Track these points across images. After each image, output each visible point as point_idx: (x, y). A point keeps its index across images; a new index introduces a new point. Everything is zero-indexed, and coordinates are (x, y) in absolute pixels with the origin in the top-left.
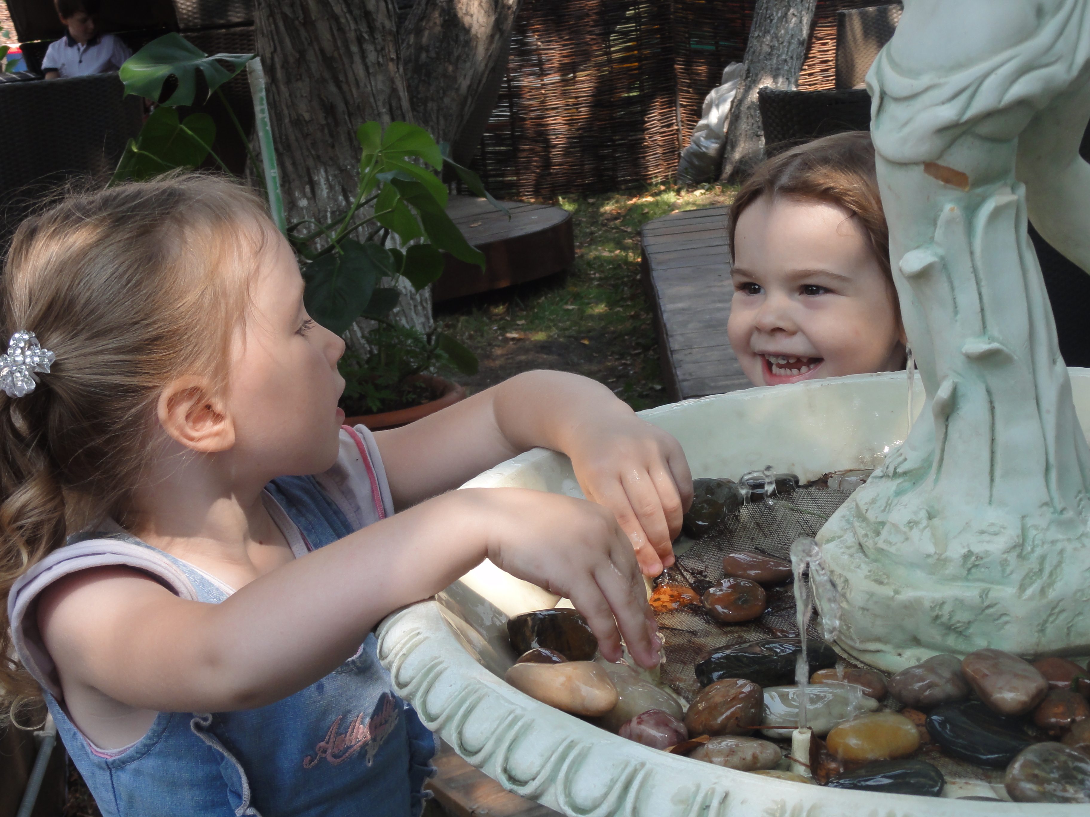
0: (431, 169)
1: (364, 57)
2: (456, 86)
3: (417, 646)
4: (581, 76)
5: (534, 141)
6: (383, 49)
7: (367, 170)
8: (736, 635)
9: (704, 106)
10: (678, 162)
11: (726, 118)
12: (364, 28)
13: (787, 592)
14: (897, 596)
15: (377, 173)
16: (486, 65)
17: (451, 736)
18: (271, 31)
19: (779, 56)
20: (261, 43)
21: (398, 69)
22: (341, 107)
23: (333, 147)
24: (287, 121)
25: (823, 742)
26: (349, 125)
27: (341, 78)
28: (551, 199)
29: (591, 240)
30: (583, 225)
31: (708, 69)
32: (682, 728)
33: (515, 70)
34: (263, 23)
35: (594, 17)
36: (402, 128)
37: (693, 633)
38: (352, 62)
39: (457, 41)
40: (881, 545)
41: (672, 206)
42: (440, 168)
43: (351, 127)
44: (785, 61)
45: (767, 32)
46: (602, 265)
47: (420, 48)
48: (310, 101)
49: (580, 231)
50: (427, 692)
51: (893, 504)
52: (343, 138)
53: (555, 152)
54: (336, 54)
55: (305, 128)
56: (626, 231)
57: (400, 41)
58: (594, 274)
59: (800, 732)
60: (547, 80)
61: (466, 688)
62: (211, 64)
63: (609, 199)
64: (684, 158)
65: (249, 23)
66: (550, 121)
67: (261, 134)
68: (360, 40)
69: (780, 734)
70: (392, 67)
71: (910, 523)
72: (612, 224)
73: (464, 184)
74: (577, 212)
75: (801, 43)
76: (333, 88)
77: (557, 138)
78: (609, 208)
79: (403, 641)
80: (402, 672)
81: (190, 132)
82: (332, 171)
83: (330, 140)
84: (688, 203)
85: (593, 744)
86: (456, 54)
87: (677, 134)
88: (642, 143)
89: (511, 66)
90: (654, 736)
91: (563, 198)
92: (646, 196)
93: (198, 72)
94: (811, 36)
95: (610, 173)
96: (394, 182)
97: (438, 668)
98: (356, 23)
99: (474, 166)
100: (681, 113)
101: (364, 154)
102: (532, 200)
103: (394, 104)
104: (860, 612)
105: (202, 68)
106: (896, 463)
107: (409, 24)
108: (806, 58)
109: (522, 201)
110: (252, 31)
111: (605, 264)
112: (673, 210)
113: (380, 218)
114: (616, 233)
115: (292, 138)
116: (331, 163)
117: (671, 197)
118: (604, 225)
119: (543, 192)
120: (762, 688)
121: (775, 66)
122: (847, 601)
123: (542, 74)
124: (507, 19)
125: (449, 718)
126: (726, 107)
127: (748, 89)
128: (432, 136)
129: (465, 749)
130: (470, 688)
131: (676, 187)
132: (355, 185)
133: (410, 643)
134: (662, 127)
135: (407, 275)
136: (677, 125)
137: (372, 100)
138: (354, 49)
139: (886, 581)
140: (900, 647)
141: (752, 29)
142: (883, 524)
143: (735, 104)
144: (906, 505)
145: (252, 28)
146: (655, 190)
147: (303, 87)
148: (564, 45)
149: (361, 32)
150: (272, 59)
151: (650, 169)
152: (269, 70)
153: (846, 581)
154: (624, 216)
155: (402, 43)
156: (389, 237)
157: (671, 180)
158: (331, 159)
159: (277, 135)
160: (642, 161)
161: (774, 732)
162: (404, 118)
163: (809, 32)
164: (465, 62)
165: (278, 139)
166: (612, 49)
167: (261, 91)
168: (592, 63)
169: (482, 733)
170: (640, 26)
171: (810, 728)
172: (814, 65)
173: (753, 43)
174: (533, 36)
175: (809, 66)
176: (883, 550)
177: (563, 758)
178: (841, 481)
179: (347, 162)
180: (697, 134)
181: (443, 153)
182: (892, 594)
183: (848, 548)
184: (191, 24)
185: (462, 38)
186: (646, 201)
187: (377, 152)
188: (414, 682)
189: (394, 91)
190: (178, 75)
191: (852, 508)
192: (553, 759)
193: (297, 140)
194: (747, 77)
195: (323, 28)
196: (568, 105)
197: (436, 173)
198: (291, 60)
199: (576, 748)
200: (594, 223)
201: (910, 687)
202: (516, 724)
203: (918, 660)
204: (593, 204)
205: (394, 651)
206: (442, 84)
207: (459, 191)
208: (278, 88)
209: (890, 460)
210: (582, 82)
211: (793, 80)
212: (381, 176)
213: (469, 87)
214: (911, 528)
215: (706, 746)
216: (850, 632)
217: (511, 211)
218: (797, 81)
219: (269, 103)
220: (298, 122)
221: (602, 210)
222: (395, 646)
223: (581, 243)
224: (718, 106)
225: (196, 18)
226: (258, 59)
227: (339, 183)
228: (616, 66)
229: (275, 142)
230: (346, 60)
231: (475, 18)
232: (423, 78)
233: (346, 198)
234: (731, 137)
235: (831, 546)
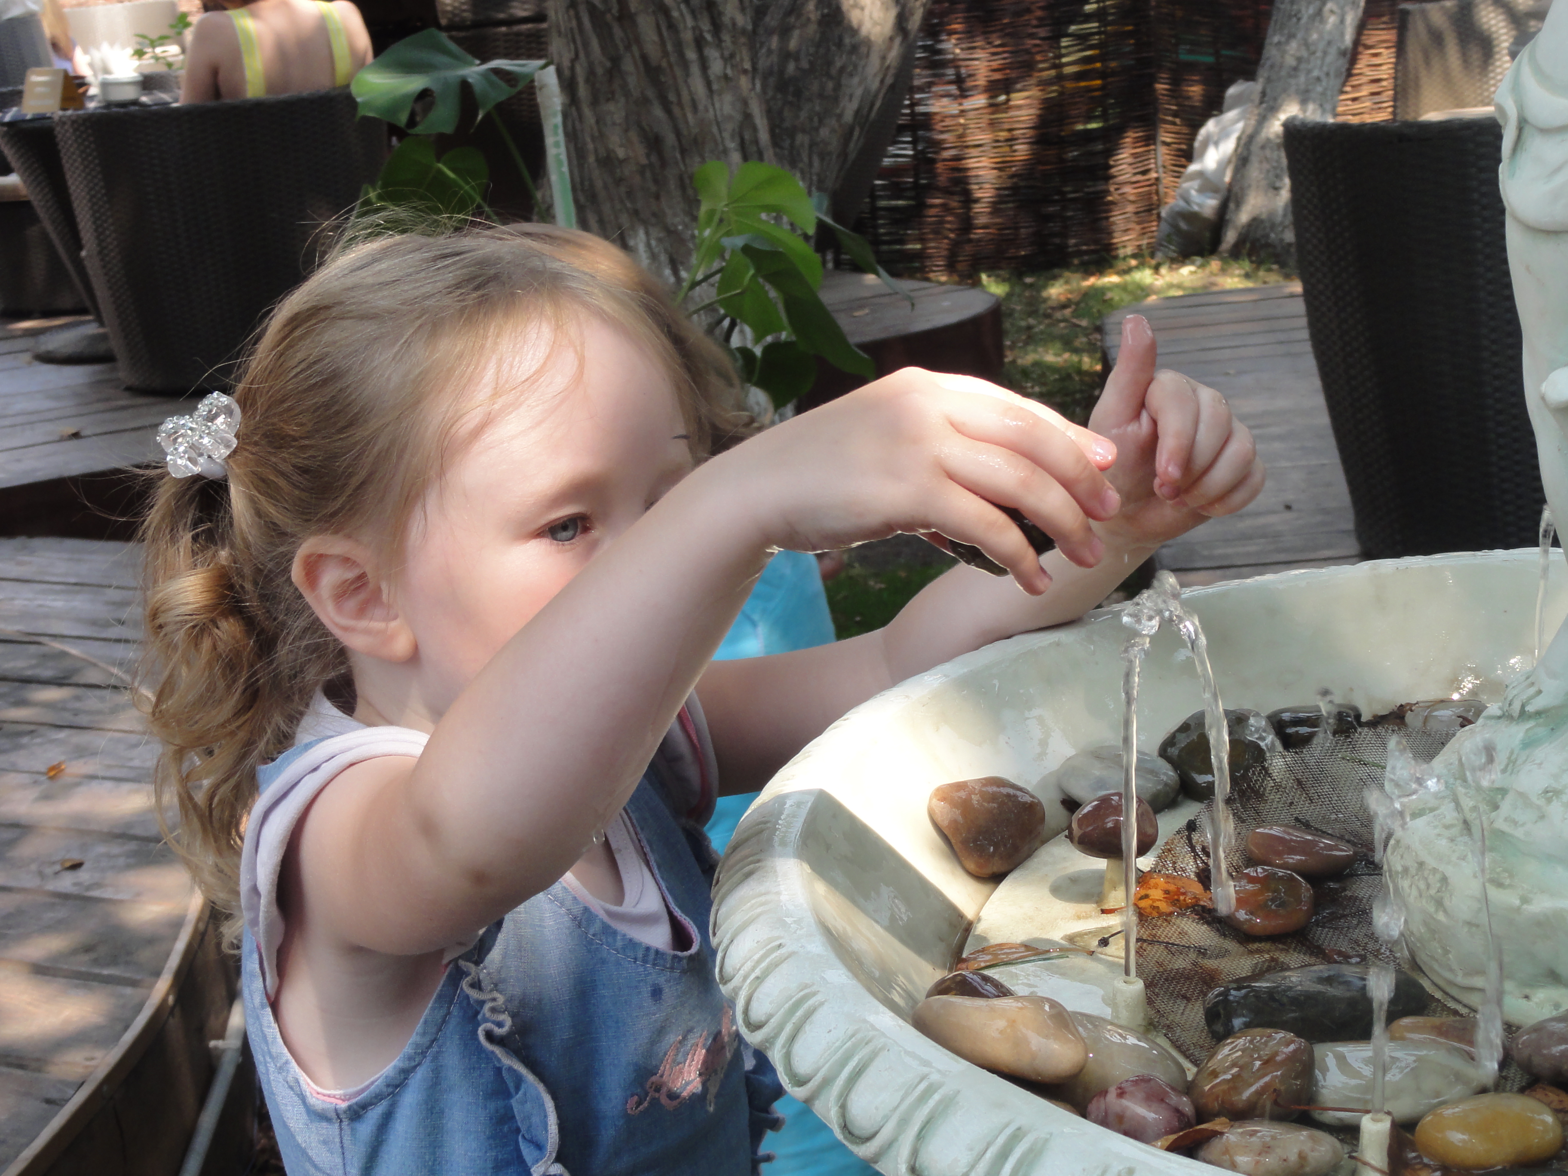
0: (799, 232)
1: (704, 66)
2: (838, 111)
3: (777, 966)
4: (1018, 98)
5: (947, 192)
6: (732, 56)
7: (707, 233)
8: (1267, 956)
9: (1197, 144)
10: (1158, 226)
11: (1229, 161)
12: (706, 26)
13: (1345, 890)
14: (1525, 906)
15: (721, 237)
16: (882, 81)
17: (829, 1110)
18: (571, 29)
19: (1309, 72)
20: (557, 46)
21: (754, 84)
22: (670, 139)
23: (657, 197)
24: (591, 159)
25: (1408, 1135)
26: (682, 166)
27: (672, 97)
28: (970, 276)
29: (1029, 337)
30: (1016, 315)
31: (1204, 90)
32: (1186, 1105)
33: (921, 89)
34: (560, 17)
35: (1039, 13)
36: (759, 171)
37: (1202, 952)
38: (687, 74)
39: (840, 44)
40: (1501, 824)
41: (1145, 291)
42: (811, 231)
43: (683, 169)
44: (1318, 79)
45: (1291, 36)
46: (1043, 375)
47: (786, 56)
48: (626, 131)
49: (1012, 325)
50: (793, 1038)
51: (1518, 762)
52: (672, 185)
53: (978, 208)
54: (664, 64)
55: (618, 171)
56: (1079, 326)
57: (758, 45)
58: (1032, 387)
59: (1373, 1120)
60: (968, 104)
61: (853, 1036)
62: (485, 75)
63: (1055, 278)
64: (1166, 221)
65: (540, 17)
66: (971, 163)
67: (554, 177)
68: (699, 43)
69: (1340, 1120)
70: (744, 82)
71: (1547, 792)
72: (1058, 315)
73: (846, 254)
74: (1009, 296)
75: (1343, 53)
76: (658, 112)
77: (980, 188)
78: (1056, 291)
79: (756, 957)
80: (754, 1005)
81: (451, 175)
82: (655, 232)
83: (653, 188)
84: (1171, 286)
85: (1051, 1134)
86: (838, 64)
87: (1157, 185)
88: (1105, 197)
89: (917, 82)
90: (1144, 1118)
91: (989, 276)
92: (1110, 275)
93: (465, 86)
94: (1357, 42)
95: (1057, 241)
96: (747, 250)
97: (811, 1002)
98: (695, 17)
99: (859, 227)
100: (1162, 154)
101: (704, 208)
102: (943, 279)
103: (747, 136)
104: (1466, 929)
105: (470, 80)
106: (1524, 697)
107: (772, 20)
108: (1349, 74)
109: (927, 279)
110: (544, 30)
111: (1048, 374)
112: (1148, 295)
113: (725, 302)
114: (1065, 328)
115: (599, 184)
116: (653, 220)
117: (1145, 276)
118: (1047, 316)
119: (960, 267)
120: (1311, 1044)
121: (1302, 87)
122: (1445, 911)
123: (964, 93)
124: (912, 14)
125: (827, 1082)
126: (1229, 146)
127: (1263, 120)
128: (801, 183)
129: (850, 1133)
130: (859, 1036)
131: (1153, 262)
132: (689, 253)
133: (768, 960)
134: (1135, 174)
135: (762, 384)
136: (1157, 172)
137: (715, 130)
138: (691, 55)
139: (1507, 882)
140: (1530, 984)
141: (1270, 31)
142: (1503, 791)
143: (1243, 142)
144: (1541, 764)
145: (544, 26)
146: (1122, 265)
147: (616, 111)
148: (994, 54)
149: (701, 32)
150: (572, 69)
151: (1115, 235)
152: (568, 85)
153: (1444, 880)
154: (1077, 304)
155: (761, 47)
156: (737, 330)
157: (1146, 252)
158: (654, 215)
159: (578, 179)
160: (1104, 223)
161: (1330, 1117)
162: (761, 157)
163: (1354, 37)
164: (851, 75)
165: (578, 186)
166: (1064, 60)
167: (555, 115)
168: (1033, 81)
169: (877, 1108)
170: (1105, 26)
171: (1389, 1113)
172: (1360, 85)
173: (1270, 52)
174: (948, 40)
175: (1353, 86)
176: (1503, 832)
177: (1004, 1155)
178: (1426, 717)
179: (677, 220)
180: (1185, 185)
181: (819, 208)
182: (1517, 902)
183: (1447, 827)
184: (457, 19)
185: (847, 41)
186: (1110, 282)
187: (721, 206)
188: (773, 1022)
189: (748, 117)
190: (434, 88)
191: (1451, 764)
192: (988, 1155)
193: (606, 187)
194: (1261, 103)
195: (646, 25)
196: (997, 141)
197: (806, 237)
198: (600, 71)
199: (1025, 1140)
200: (1033, 313)
201: (1545, 1052)
202: (931, 1096)
203: (1557, 1006)
204: (1031, 286)
205: (741, 972)
206: (817, 108)
207: (838, 265)
208: (579, 109)
209: (1515, 692)
210: (1019, 107)
211: (1328, 107)
212: (727, 242)
213: (857, 112)
214: (1549, 801)
215: (1225, 1137)
216: (1449, 959)
217: (912, 294)
218: (1334, 108)
219: (566, 134)
220: (608, 161)
221: (1045, 294)
222: (745, 963)
223: (1013, 343)
224: (1216, 144)
225: (464, 11)
226: (552, 69)
227: (666, 250)
228: (1069, 85)
229: (574, 189)
230: (678, 72)
231: (867, 12)
232: (790, 98)
233: (676, 272)
234: (1236, 189)
235: (1420, 822)
